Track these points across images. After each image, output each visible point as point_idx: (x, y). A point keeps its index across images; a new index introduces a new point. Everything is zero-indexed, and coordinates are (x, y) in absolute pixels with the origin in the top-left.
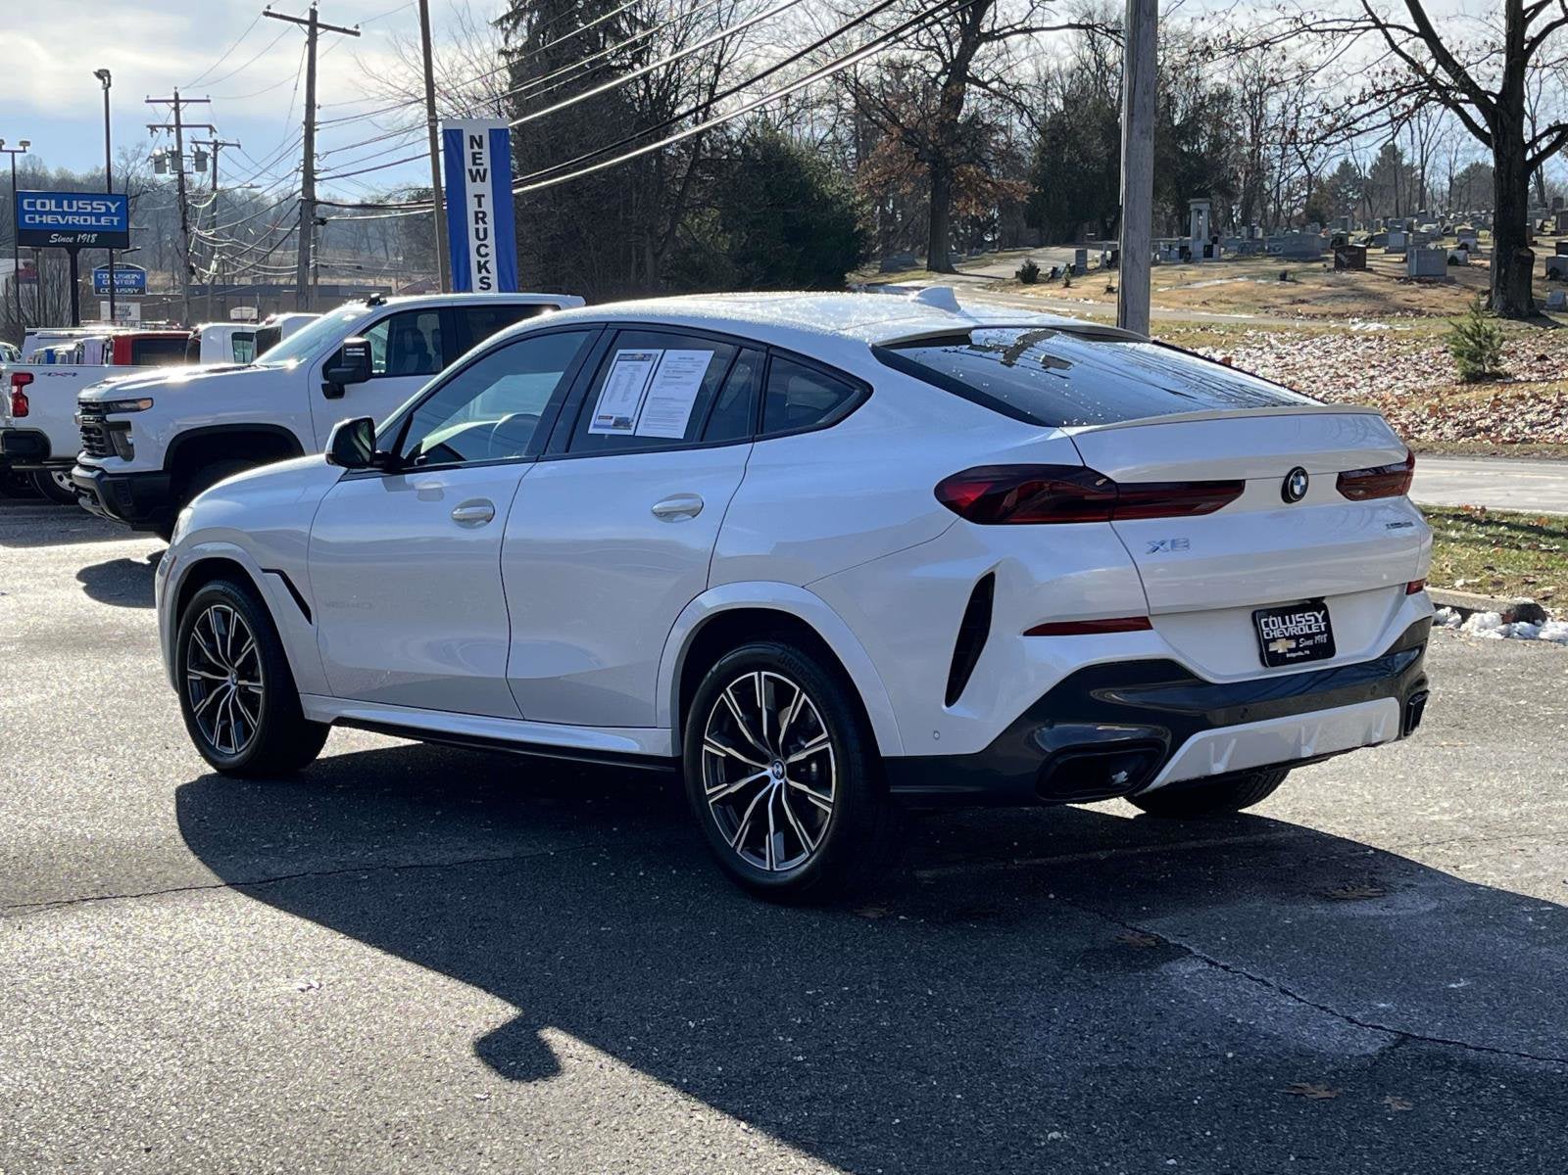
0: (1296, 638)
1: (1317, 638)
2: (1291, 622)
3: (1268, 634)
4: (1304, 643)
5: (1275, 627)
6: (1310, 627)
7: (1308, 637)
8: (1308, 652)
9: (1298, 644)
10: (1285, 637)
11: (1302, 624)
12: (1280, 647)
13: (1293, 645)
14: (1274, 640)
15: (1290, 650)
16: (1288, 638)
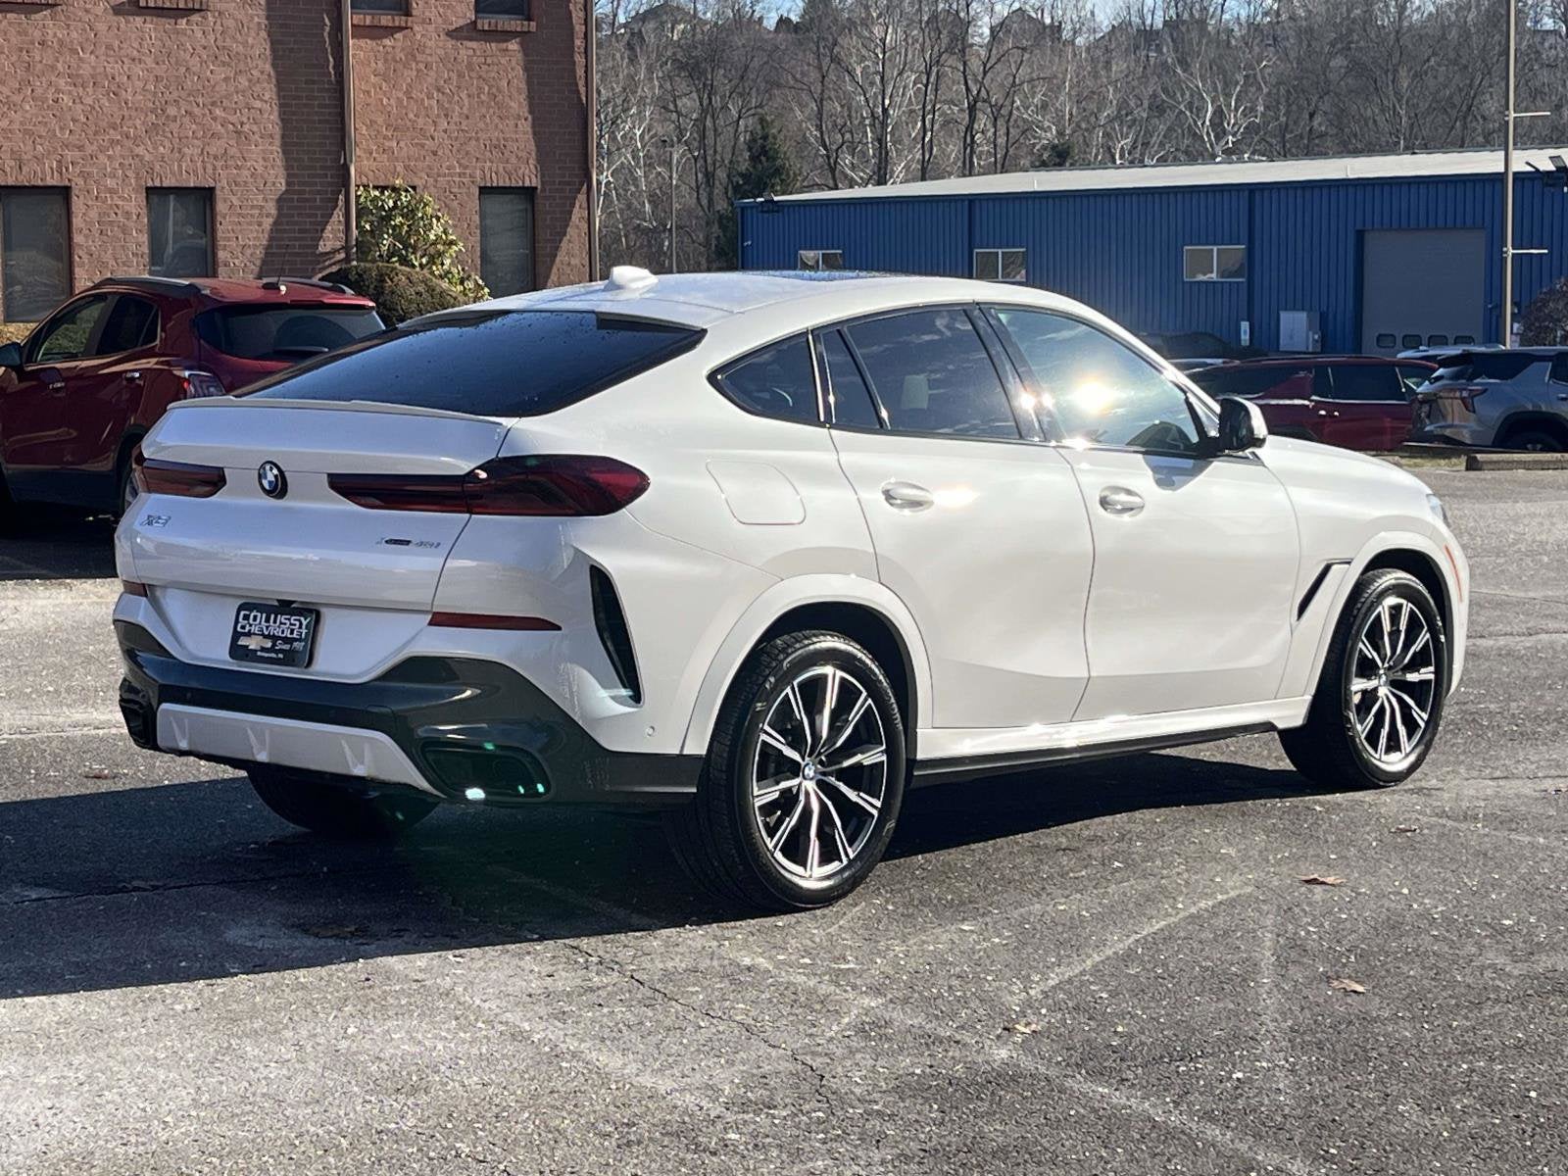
0: (274, 638)
1: (295, 644)
2: (275, 622)
3: (243, 627)
4: (280, 645)
5: (258, 622)
6: (292, 632)
7: (286, 640)
8: (281, 656)
9: (274, 645)
10: (263, 635)
11: (283, 625)
12: (253, 643)
13: (269, 645)
14: (249, 634)
15: (263, 649)
16: (265, 636)
